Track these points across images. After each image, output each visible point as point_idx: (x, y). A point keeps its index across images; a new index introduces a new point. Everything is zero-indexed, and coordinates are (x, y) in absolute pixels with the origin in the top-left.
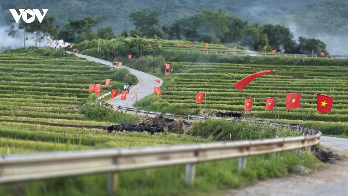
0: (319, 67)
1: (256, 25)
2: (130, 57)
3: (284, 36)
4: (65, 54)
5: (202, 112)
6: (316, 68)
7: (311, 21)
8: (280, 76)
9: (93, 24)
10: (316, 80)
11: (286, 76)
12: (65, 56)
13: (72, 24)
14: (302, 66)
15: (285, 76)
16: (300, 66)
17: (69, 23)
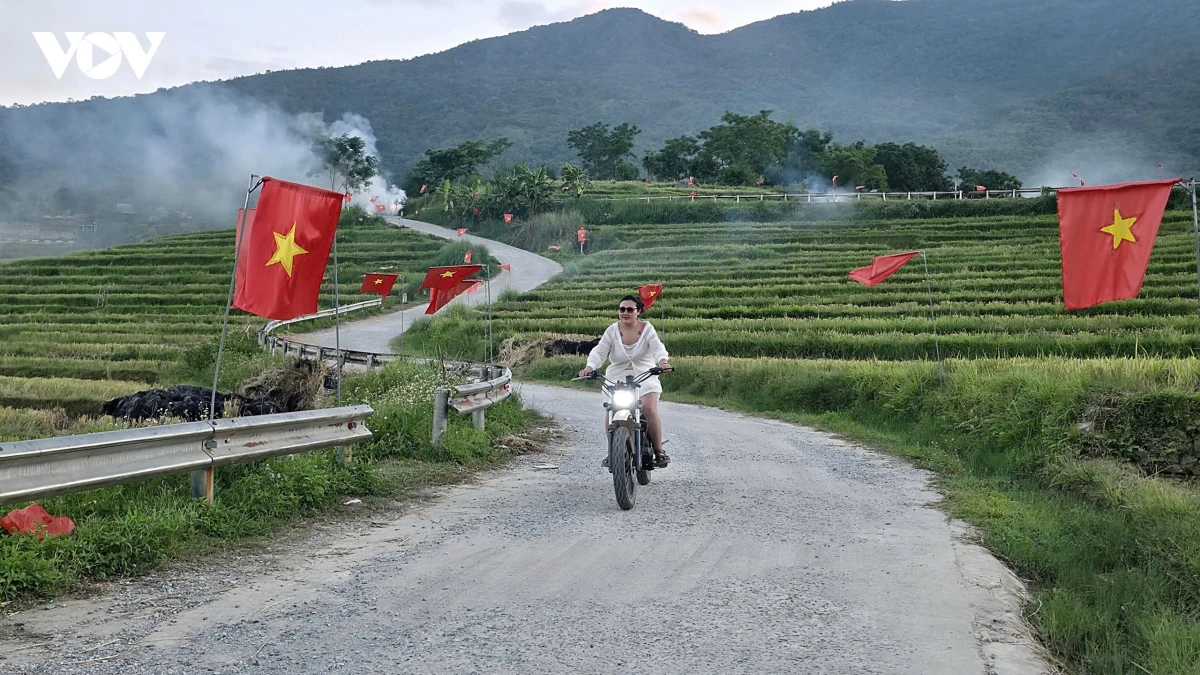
0: (964, 219)
1: (859, 146)
2: (508, 218)
3: (924, 170)
4: (361, 220)
5: (510, 345)
6: (957, 222)
7: (1006, 143)
8: (857, 246)
9: (480, 158)
10: (945, 249)
11: (872, 245)
12: (362, 223)
13: (433, 160)
14: (923, 220)
15: (868, 245)
16: (916, 220)
17: (427, 158)
